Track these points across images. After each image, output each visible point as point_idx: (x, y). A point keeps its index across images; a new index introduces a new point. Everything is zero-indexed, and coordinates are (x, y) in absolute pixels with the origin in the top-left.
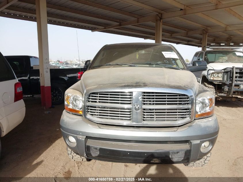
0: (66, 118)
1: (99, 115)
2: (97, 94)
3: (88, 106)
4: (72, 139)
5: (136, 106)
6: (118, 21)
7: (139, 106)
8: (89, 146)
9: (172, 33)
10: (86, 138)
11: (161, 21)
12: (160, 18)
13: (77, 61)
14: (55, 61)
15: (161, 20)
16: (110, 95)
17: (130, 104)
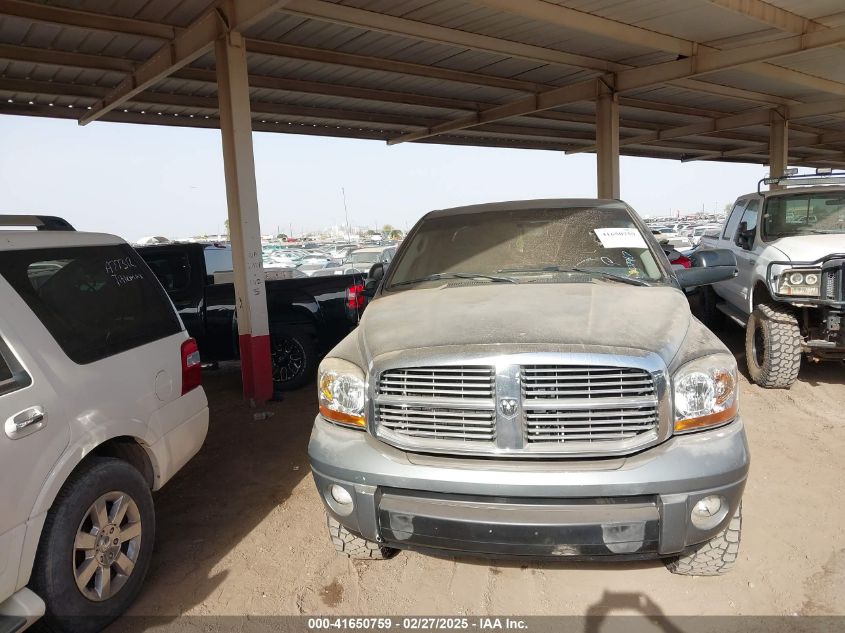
0: (325, 436)
1: (410, 429)
2: (403, 373)
3: (381, 406)
4: (342, 495)
5: (505, 403)
6: (472, 105)
7: (512, 403)
8: (387, 512)
9: (659, 126)
10: (377, 490)
11: (615, 99)
12: (612, 89)
13: (342, 234)
14: (271, 237)
15: (616, 95)
16: (436, 374)
17: (490, 396)
